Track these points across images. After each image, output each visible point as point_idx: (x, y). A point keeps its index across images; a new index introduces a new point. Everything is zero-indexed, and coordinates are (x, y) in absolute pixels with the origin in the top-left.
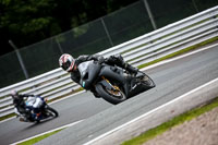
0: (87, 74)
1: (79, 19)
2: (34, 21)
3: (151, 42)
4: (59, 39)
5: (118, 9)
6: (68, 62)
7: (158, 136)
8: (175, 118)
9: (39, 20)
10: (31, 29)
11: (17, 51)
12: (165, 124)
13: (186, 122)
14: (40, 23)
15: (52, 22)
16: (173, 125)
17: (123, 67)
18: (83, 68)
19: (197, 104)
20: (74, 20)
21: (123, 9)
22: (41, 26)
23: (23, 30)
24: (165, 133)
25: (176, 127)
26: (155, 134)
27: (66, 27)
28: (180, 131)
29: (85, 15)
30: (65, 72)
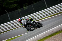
1: (25, 5)
2: (13, 5)
3: (46, 12)
4: (20, 10)
5: (37, 2)
7: (48, 39)
8: (53, 34)
10: (12, 7)
11: (8, 13)
12: (50, 35)
13: (56, 35)
14: (14, 6)
15: (18, 5)
16: (53, 35)
19: (59, 30)
20: (24, 5)
21: (38, 2)
23: (10, 7)
24: (50, 38)
25: (54, 36)
26: (47, 38)
27: (22, 7)
28: (55, 37)
29: (27, 4)
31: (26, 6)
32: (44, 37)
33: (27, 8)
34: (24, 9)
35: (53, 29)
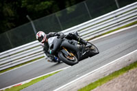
0: (53, 45)
1: (70, 2)
2: (42, 3)
3: (116, 16)
4: (58, 14)
6: (42, 37)
7: (120, 76)
8: (131, 64)
9: (45, 3)
10: (40, 9)
11: (32, 22)
12: (124, 68)
14: (46, 4)
15: (53, 4)
16: (130, 69)
17: (77, 40)
18: (50, 41)
22: (46, 7)
23: (36, 9)
24: (125, 74)
25: (132, 70)
26: (118, 74)
27: (62, 7)
28: (134, 72)
30: (40, 43)
31: (71, 5)
32: (112, 72)
33: (74, 10)
34: (68, 13)
35: (131, 55)
